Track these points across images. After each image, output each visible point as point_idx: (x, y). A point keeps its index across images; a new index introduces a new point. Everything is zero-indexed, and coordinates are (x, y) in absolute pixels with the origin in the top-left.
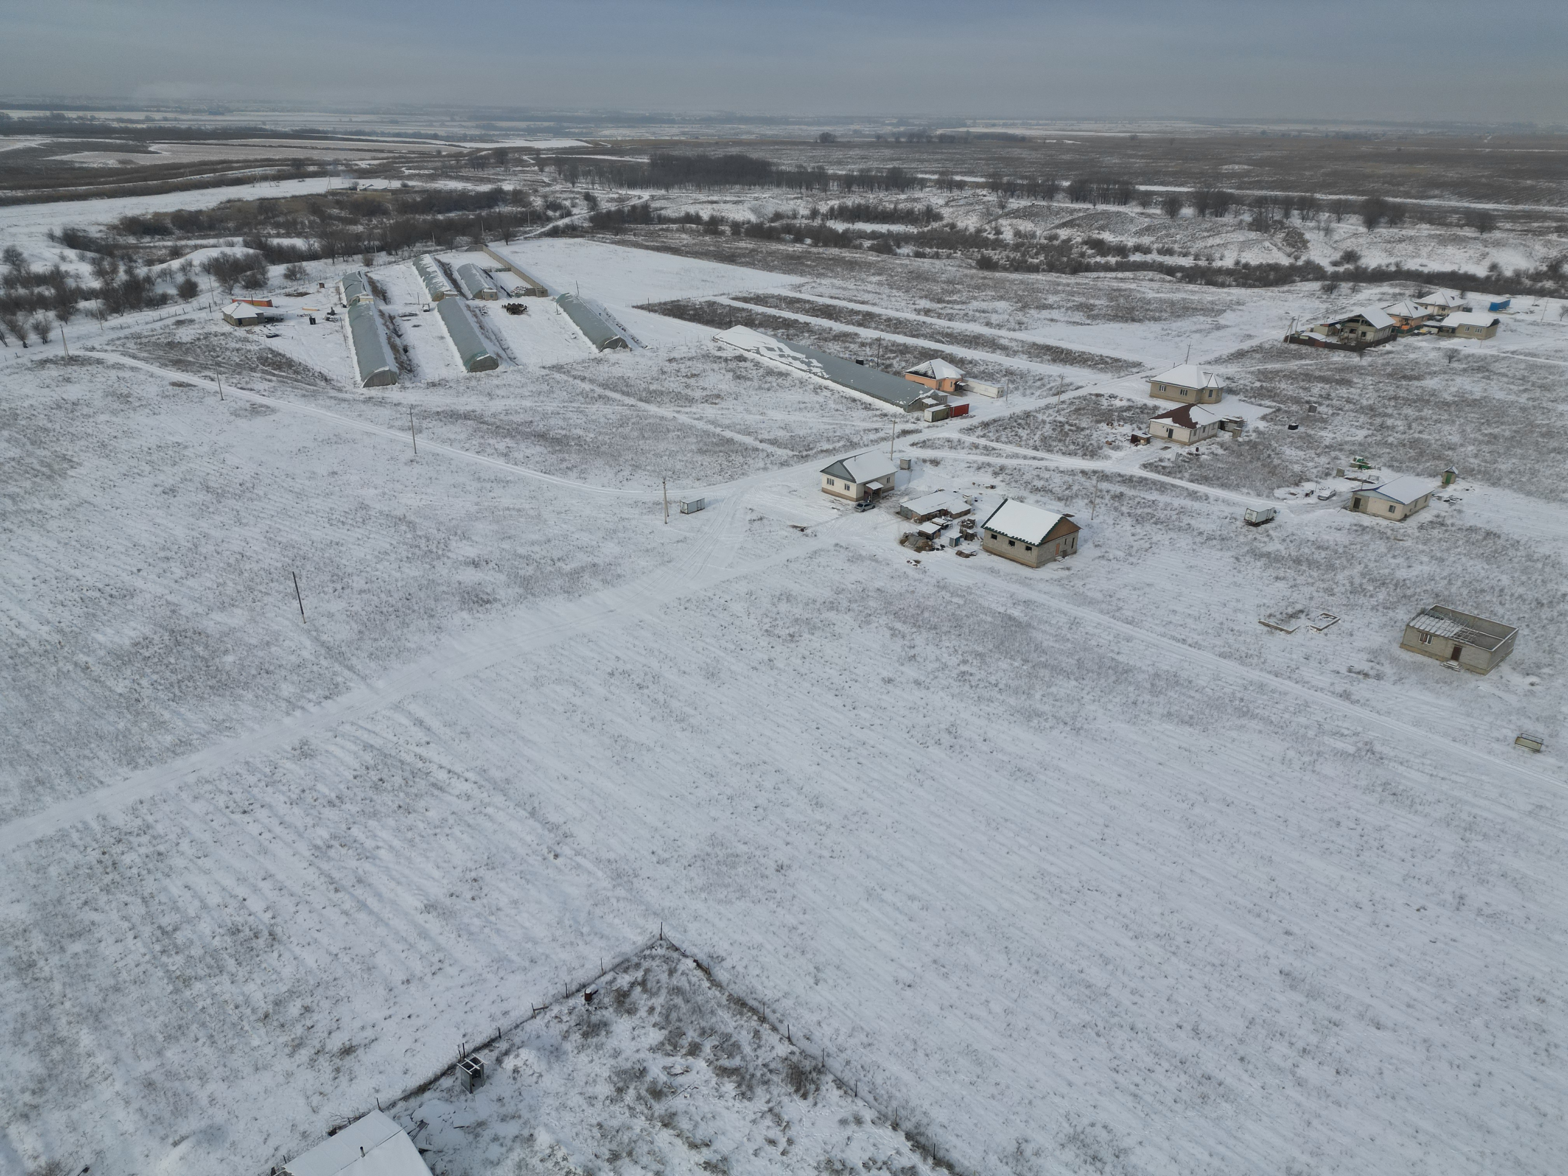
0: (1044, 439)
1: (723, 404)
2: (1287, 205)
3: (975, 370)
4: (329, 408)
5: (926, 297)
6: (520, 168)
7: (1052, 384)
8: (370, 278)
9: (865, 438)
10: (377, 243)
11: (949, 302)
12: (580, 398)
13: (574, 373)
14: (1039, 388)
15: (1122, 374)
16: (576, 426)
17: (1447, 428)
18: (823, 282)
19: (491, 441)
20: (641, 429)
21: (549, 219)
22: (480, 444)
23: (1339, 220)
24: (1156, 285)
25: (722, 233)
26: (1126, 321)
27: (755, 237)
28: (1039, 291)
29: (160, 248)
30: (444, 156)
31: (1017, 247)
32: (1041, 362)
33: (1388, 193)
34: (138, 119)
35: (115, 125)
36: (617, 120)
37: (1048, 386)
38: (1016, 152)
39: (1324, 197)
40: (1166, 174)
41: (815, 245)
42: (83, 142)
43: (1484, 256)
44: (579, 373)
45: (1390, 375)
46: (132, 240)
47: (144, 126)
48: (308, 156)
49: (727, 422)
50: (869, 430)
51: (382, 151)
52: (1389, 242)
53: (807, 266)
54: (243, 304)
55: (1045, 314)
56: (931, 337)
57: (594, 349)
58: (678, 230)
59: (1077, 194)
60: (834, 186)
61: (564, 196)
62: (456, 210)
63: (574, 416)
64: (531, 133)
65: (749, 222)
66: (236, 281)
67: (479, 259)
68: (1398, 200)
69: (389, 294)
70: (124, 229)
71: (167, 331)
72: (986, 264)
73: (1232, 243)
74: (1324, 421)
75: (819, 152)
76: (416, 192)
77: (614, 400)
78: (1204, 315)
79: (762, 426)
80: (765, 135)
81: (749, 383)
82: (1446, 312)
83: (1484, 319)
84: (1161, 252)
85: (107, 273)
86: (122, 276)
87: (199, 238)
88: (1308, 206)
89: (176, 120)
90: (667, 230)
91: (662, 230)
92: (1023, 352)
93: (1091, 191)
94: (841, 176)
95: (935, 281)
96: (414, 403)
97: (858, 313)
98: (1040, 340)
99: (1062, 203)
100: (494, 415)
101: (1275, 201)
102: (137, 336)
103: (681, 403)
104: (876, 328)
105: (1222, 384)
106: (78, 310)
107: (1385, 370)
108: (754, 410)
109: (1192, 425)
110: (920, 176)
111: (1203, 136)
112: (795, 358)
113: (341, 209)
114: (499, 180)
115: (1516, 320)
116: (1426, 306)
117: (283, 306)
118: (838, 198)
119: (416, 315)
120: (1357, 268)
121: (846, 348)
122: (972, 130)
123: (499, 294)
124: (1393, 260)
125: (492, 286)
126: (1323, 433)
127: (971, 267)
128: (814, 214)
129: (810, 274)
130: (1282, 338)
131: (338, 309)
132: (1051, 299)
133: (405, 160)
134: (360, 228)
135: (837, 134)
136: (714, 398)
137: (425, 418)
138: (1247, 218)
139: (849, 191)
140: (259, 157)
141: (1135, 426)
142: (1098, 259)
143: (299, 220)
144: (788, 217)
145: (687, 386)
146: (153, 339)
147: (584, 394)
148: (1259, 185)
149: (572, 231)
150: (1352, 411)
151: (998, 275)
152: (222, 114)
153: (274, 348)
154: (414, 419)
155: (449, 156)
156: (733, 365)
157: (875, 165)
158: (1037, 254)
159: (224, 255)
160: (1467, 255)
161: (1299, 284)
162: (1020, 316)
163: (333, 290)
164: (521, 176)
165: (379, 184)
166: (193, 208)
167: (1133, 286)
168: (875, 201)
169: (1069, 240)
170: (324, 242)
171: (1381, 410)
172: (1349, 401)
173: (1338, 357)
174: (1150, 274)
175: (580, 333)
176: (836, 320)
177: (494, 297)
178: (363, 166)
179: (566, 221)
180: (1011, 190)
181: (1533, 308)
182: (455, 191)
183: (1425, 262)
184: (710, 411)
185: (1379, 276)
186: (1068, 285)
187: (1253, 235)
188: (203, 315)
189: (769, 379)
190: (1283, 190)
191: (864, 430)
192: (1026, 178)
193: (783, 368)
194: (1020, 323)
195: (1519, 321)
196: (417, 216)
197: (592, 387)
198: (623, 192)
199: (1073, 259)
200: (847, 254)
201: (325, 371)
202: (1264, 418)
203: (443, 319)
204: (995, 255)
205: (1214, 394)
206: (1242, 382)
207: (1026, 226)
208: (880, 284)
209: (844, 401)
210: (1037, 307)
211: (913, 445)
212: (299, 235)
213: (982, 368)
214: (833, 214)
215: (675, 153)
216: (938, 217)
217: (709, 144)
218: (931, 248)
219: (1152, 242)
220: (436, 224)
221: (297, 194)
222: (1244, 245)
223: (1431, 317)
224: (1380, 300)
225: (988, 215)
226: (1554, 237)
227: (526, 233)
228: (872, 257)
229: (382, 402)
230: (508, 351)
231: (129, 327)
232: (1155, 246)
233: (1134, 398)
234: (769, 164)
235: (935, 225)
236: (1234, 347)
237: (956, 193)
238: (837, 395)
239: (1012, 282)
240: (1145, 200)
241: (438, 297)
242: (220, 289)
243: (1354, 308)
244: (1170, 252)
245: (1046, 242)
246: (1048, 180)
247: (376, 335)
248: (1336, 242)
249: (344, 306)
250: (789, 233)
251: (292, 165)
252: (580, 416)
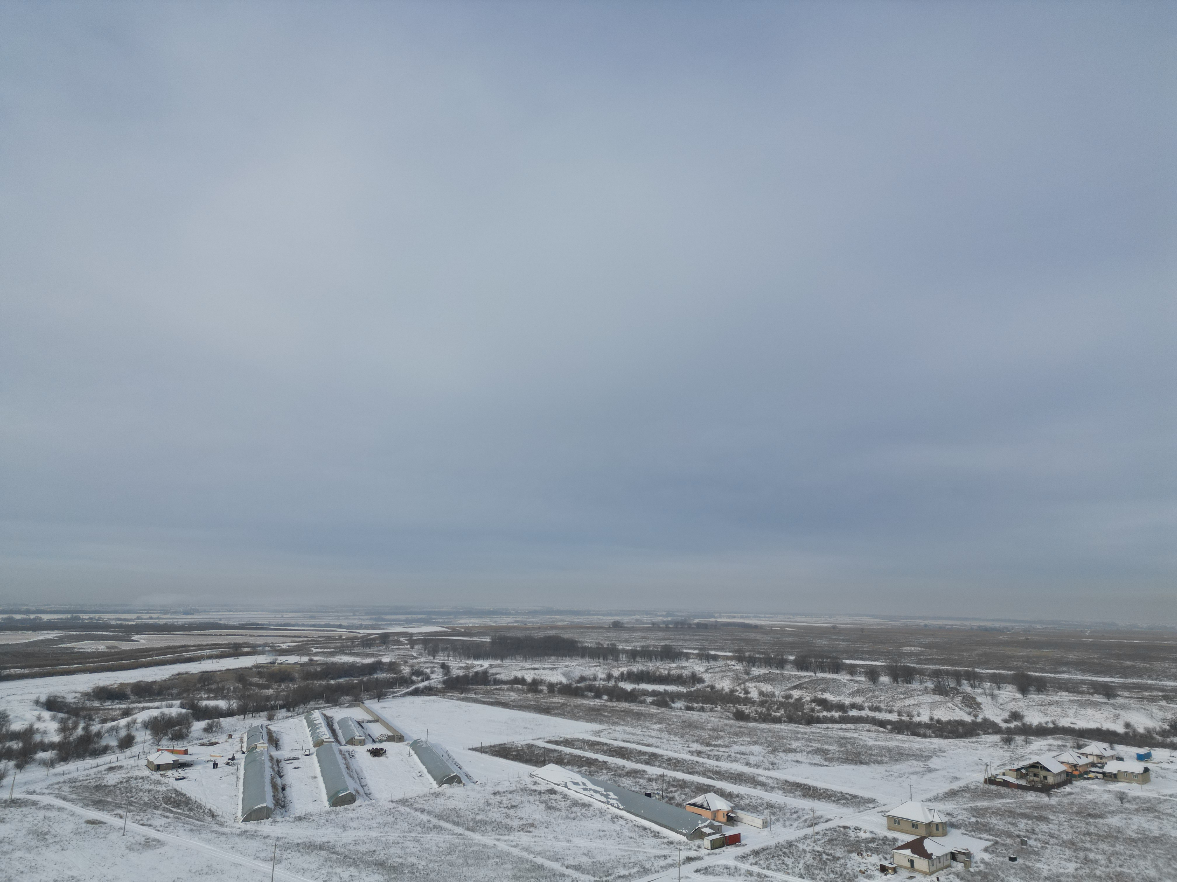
0: (807, 867)
1: (536, 832)
2: (958, 676)
3: (742, 803)
4: (209, 841)
5: (697, 741)
6: (397, 647)
7: (806, 817)
8: (269, 730)
9: (656, 864)
10: (281, 702)
11: (715, 746)
12: (418, 828)
13: (416, 806)
14: (796, 820)
15: (862, 809)
16: (411, 855)
17: (1141, 863)
18: (617, 728)
19: (338, 870)
20: (466, 857)
21: (413, 682)
22: (328, 873)
23: (999, 688)
24: (874, 735)
25: (541, 691)
26: (856, 764)
27: (565, 694)
28: (784, 738)
29: (115, 710)
30: (344, 639)
31: (762, 704)
32: (794, 797)
33: (1029, 669)
34: (131, 619)
35: (114, 622)
36: (470, 613)
37: (803, 819)
38: (752, 635)
39: (982, 671)
40: (863, 652)
41: (611, 700)
42: (86, 635)
43: (1117, 716)
44: (420, 806)
45: (1078, 813)
46: (96, 704)
47: (134, 623)
48: (246, 641)
49: (539, 849)
50: (659, 857)
51: (300, 637)
52: (1042, 705)
53: (605, 716)
54: (166, 753)
55: (791, 756)
56: (704, 774)
57: (435, 784)
58: (508, 690)
59: (801, 665)
60: (623, 657)
61: (426, 665)
62: (345, 677)
63: (410, 845)
64: (408, 622)
65: (561, 683)
66: (166, 734)
67: (356, 713)
68: (1038, 674)
69: (280, 743)
70: (93, 696)
71: (99, 776)
72: (740, 716)
73: (924, 704)
74: (1037, 854)
75: (612, 634)
76: (318, 664)
77: (445, 830)
78: (916, 760)
79: (569, 852)
80: (573, 622)
81: (558, 813)
82: (1103, 761)
83: (1138, 767)
84: (872, 709)
85: (69, 729)
86: (80, 731)
87: (147, 702)
88: (973, 678)
89: (158, 618)
90: (500, 689)
91: (496, 689)
92: (779, 789)
93: (811, 663)
94: (628, 650)
95: (703, 729)
96: (280, 836)
97: (645, 753)
98: (791, 779)
99: (790, 671)
100: (344, 846)
101: (947, 673)
102: (74, 781)
103: (501, 832)
104: (659, 766)
105: (945, 819)
106: (34, 760)
107: (1071, 809)
108: (561, 837)
109: (928, 856)
110: (685, 651)
111: (883, 627)
112: (596, 791)
113: (260, 678)
114: (380, 655)
115: (1162, 769)
116: (1086, 755)
117: (195, 754)
118: (627, 666)
119: (298, 759)
120: (1024, 725)
121: (637, 783)
122: (719, 620)
123: (367, 741)
124: (1049, 719)
125: (362, 734)
126: (1039, 865)
127: (729, 718)
128: (609, 677)
129: (607, 722)
130: (982, 780)
131: (238, 756)
132: (795, 745)
133: (315, 642)
134: (271, 691)
135: (624, 622)
136: (528, 827)
137: (286, 849)
138: (930, 685)
139: (634, 661)
140: (210, 643)
141: (881, 856)
142: (825, 713)
143: (227, 687)
144: (590, 680)
145: (507, 816)
146: (85, 783)
147: (422, 825)
148: (932, 661)
149: (429, 691)
150: (1057, 845)
151: (750, 724)
152: (192, 614)
153: (179, 789)
154: (277, 850)
155: (347, 639)
156: (545, 797)
157: (652, 643)
158: (778, 709)
159: (163, 714)
160: (1104, 715)
161: (983, 736)
162: (771, 757)
163: (238, 740)
164: (397, 652)
165: (293, 659)
166: (150, 679)
167: (856, 735)
168: (654, 668)
169: (800, 699)
170: (241, 703)
171: (1081, 844)
172: (1051, 836)
173: (1031, 797)
174: (867, 726)
175: (425, 771)
176: (628, 759)
177: (362, 743)
178: (284, 647)
179: (426, 683)
180: (752, 661)
181: (1172, 759)
182: (347, 663)
183: (1074, 721)
184: (524, 839)
185: (1042, 732)
186: (805, 733)
187: (938, 698)
188: (132, 762)
189: (575, 809)
190: (951, 665)
191: (655, 857)
192: (762, 653)
193: (586, 800)
194: (773, 764)
195: (1164, 769)
196: (315, 682)
197: (429, 818)
198: (469, 662)
199: (806, 714)
200: (634, 707)
201: (214, 808)
202: (986, 850)
203: (319, 762)
204: (746, 709)
205: (940, 827)
206: (960, 817)
207: (767, 688)
208: (660, 730)
209: (637, 829)
210: (784, 751)
211: (697, 871)
212: (223, 698)
213: (747, 802)
214: (623, 677)
215: (510, 634)
216: (701, 681)
217: (534, 629)
218: (697, 703)
219: (863, 701)
220: (329, 687)
221: (231, 667)
222: (933, 706)
223: (1093, 765)
224: (1049, 750)
225: (737, 679)
226: (1164, 703)
227: (394, 693)
228: (654, 710)
229: (253, 836)
230: (365, 788)
231: (69, 773)
232: (866, 704)
233: (875, 830)
234: (577, 642)
235: (699, 686)
236: (946, 787)
237: (712, 663)
238: (630, 824)
239: (762, 730)
240: (852, 670)
241: (319, 743)
242: (152, 741)
243: (1031, 756)
244: (878, 709)
245: (783, 700)
246: (778, 655)
247: (263, 776)
248: (1001, 704)
249: (244, 753)
250: (591, 691)
251: (233, 648)
252: (417, 845)
